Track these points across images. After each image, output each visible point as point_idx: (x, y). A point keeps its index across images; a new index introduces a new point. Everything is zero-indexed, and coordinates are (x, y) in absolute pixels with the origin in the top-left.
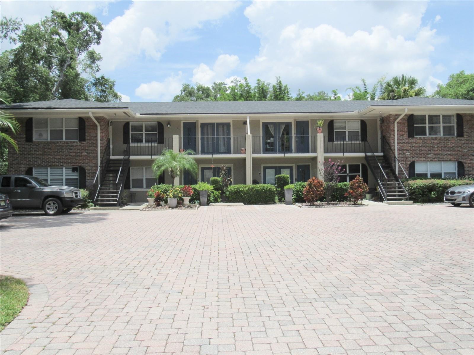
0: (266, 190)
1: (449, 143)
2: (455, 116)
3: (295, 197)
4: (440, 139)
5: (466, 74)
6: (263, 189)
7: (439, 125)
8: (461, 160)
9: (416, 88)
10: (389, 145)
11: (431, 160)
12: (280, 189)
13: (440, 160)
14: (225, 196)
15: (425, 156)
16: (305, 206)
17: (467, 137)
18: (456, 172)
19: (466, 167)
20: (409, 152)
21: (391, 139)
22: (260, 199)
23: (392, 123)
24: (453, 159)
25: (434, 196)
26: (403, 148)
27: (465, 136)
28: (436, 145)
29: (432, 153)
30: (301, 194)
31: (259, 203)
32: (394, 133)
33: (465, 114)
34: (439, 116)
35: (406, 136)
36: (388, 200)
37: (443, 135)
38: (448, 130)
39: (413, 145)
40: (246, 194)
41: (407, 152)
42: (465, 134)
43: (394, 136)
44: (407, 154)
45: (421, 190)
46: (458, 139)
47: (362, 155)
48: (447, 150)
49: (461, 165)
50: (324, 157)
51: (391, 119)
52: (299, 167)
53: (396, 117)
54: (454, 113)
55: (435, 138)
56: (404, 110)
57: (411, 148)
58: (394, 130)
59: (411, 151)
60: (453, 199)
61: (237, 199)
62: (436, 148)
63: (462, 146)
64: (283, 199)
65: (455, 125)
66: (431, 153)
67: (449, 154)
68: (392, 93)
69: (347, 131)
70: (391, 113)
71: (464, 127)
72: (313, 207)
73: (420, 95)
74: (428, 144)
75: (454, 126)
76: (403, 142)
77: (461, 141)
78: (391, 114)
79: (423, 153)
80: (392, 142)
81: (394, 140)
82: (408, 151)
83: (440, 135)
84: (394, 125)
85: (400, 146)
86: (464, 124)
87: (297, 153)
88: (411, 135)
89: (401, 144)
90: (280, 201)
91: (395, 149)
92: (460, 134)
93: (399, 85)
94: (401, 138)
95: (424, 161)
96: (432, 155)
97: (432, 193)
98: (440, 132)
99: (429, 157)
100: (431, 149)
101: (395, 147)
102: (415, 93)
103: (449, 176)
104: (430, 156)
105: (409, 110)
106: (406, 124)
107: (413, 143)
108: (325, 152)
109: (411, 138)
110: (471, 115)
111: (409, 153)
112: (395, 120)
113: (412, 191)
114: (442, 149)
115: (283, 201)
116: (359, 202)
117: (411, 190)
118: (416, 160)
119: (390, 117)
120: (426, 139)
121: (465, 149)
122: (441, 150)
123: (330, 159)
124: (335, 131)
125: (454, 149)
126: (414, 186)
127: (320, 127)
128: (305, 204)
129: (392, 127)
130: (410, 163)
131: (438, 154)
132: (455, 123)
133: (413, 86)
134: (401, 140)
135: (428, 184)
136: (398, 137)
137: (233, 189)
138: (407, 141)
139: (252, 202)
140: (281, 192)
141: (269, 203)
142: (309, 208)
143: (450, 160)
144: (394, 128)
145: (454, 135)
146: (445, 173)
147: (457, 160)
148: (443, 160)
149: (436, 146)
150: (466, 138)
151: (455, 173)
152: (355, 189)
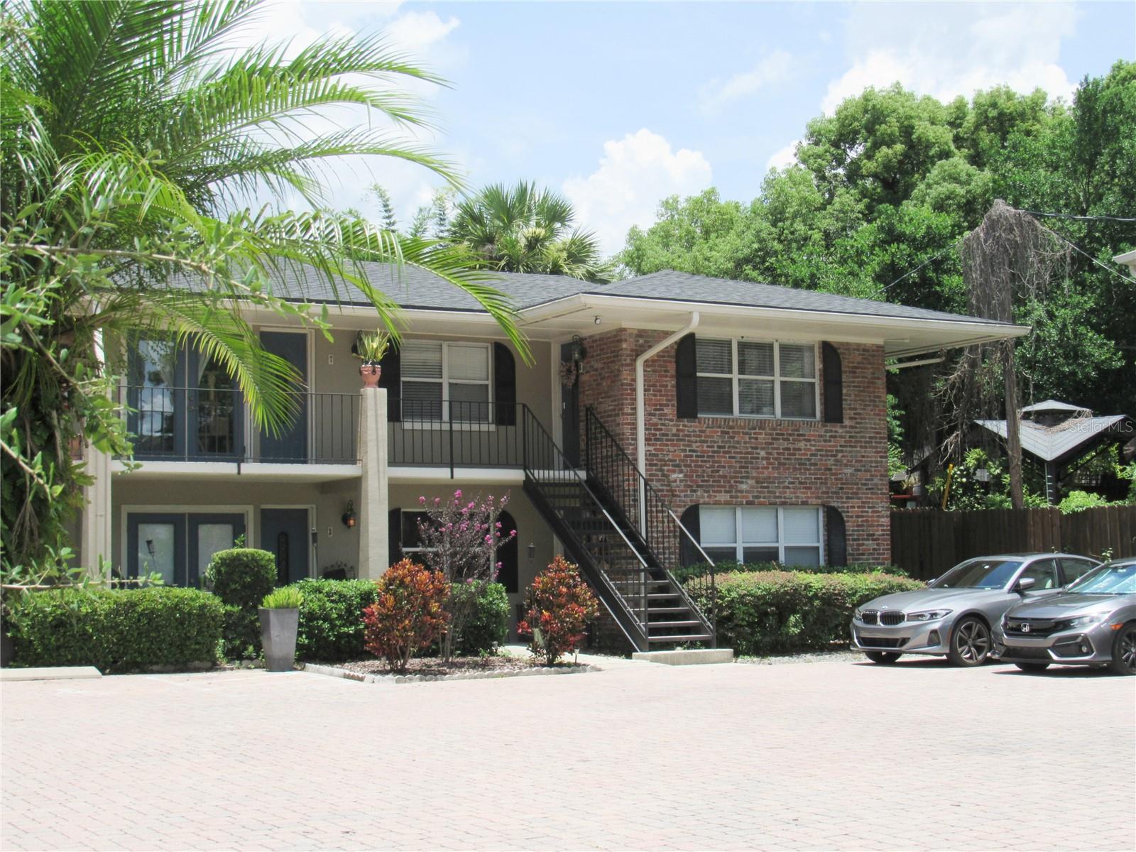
0: (190, 614)
1: (802, 445)
2: (817, 351)
3: (304, 640)
4: (774, 429)
5: (722, 202)
6: (176, 607)
7: (770, 378)
8: (835, 505)
9: (564, 236)
10: (613, 440)
11: (749, 503)
12: (237, 609)
13: (776, 504)
14: (14, 638)
15: (731, 486)
16: (379, 677)
17: (852, 423)
18: (821, 545)
19: (850, 526)
20: (681, 472)
21: (620, 420)
22: (160, 650)
23: (628, 361)
24: (814, 501)
25: (797, 631)
26: (660, 456)
27: (847, 422)
28: (763, 449)
29: (753, 478)
30: (326, 625)
31: (155, 667)
32: (635, 399)
33: (847, 346)
34: (771, 346)
35: (670, 411)
36: (654, 646)
37: (783, 414)
38: (795, 398)
39: (694, 446)
40: (104, 629)
41: (674, 471)
42: (847, 413)
43: (635, 409)
44: (674, 476)
45: (755, 606)
46: (826, 431)
47: (515, 475)
48: (795, 469)
49: (834, 521)
50: (390, 479)
51: (624, 346)
52: (267, 518)
53: (641, 341)
54: (815, 338)
55: (761, 425)
56: (686, 318)
57: (686, 456)
58: (634, 390)
59: (685, 466)
60: (896, 640)
61: (62, 651)
62: (763, 459)
63: (840, 455)
64: (251, 648)
65: (817, 381)
66: (747, 478)
67: (801, 483)
68: (489, 246)
69: (445, 382)
70: (625, 325)
71: (844, 391)
72: (411, 680)
73: (583, 262)
74: (738, 442)
75: (813, 385)
76: (663, 435)
77: (835, 437)
78: (625, 330)
79: (724, 477)
80: (627, 430)
81: (634, 427)
82: (678, 466)
83: (773, 414)
84: (634, 370)
85: (651, 448)
86: (844, 378)
87: (262, 461)
88: (687, 409)
89: (656, 440)
90: (236, 655)
91: (636, 460)
92: (833, 414)
93: (511, 219)
94: (655, 420)
95: (727, 503)
96: (751, 482)
97: (792, 619)
98: (772, 404)
99: (741, 491)
100: (748, 462)
101: (636, 449)
102: (565, 255)
103: (801, 558)
104: (744, 487)
105: (704, 320)
106: (672, 368)
107: (693, 439)
108: (393, 462)
109: (685, 422)
110: (864, 350)
111: (681, 476)
112: (637, 353)
113: (725, 613)
114: (779, 464)
115: (250, 658)
116: (566, 657)
117: (721, 608)
118: (701, 501)
119: (620, 341)
120: (732, 427)
121: (846, 465)
122: (778, 469)
123: (459, 492)
124: (403, 379)
125: (816, 465)
126: (734, 595)
127: (373, 364)
128: (376, 664)
129: (625, 376)
130: (684, 509)
131: (769, 480)
132: (817, 374)
133: (558, 225)
134: (656, 424)
135: (777, 586)
136: (649, 414)
137: (48, 610)
138: (674, 430)
139: (127, 663)
140: (243, 618)
141: (191, 665)
142: (398, 681)
143: (805, 503)
144: (634, 380)
145: (814, 415)
146: (787, 548)
147: (823, 505)
148: (784, 504)
149: (763, 453)
150: (851, 427)
151: (817, 548)
152: (561, 606)
